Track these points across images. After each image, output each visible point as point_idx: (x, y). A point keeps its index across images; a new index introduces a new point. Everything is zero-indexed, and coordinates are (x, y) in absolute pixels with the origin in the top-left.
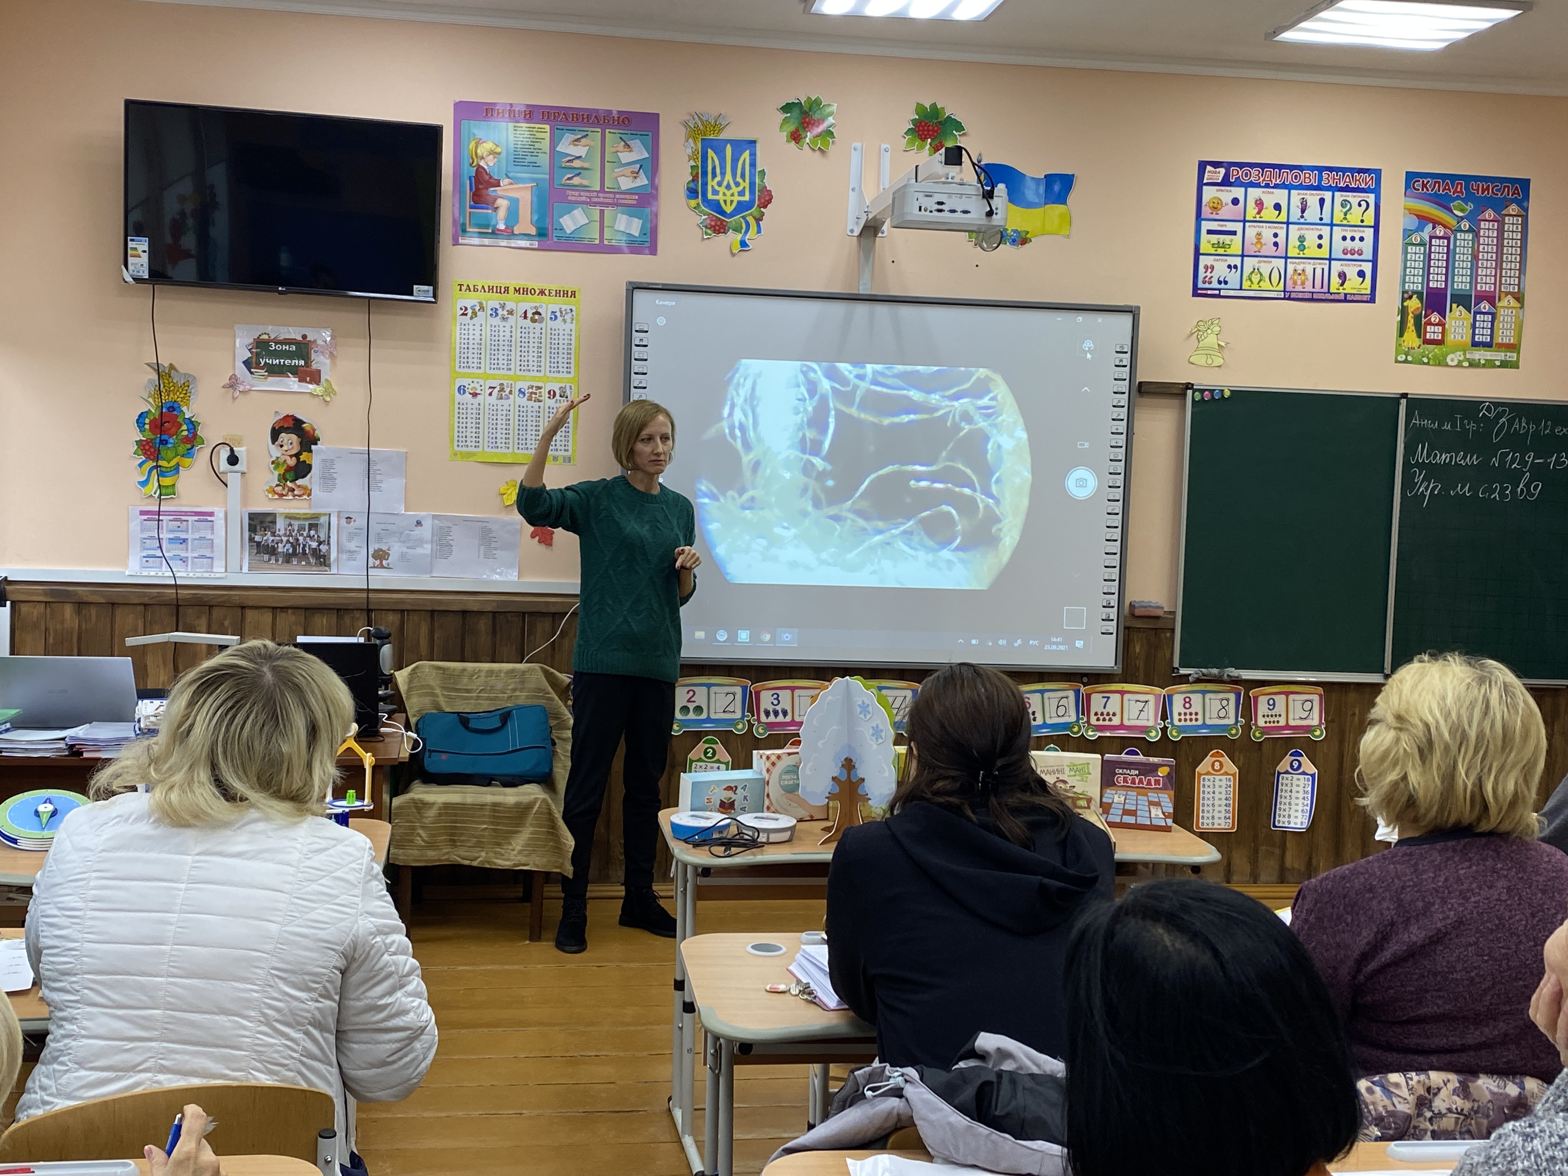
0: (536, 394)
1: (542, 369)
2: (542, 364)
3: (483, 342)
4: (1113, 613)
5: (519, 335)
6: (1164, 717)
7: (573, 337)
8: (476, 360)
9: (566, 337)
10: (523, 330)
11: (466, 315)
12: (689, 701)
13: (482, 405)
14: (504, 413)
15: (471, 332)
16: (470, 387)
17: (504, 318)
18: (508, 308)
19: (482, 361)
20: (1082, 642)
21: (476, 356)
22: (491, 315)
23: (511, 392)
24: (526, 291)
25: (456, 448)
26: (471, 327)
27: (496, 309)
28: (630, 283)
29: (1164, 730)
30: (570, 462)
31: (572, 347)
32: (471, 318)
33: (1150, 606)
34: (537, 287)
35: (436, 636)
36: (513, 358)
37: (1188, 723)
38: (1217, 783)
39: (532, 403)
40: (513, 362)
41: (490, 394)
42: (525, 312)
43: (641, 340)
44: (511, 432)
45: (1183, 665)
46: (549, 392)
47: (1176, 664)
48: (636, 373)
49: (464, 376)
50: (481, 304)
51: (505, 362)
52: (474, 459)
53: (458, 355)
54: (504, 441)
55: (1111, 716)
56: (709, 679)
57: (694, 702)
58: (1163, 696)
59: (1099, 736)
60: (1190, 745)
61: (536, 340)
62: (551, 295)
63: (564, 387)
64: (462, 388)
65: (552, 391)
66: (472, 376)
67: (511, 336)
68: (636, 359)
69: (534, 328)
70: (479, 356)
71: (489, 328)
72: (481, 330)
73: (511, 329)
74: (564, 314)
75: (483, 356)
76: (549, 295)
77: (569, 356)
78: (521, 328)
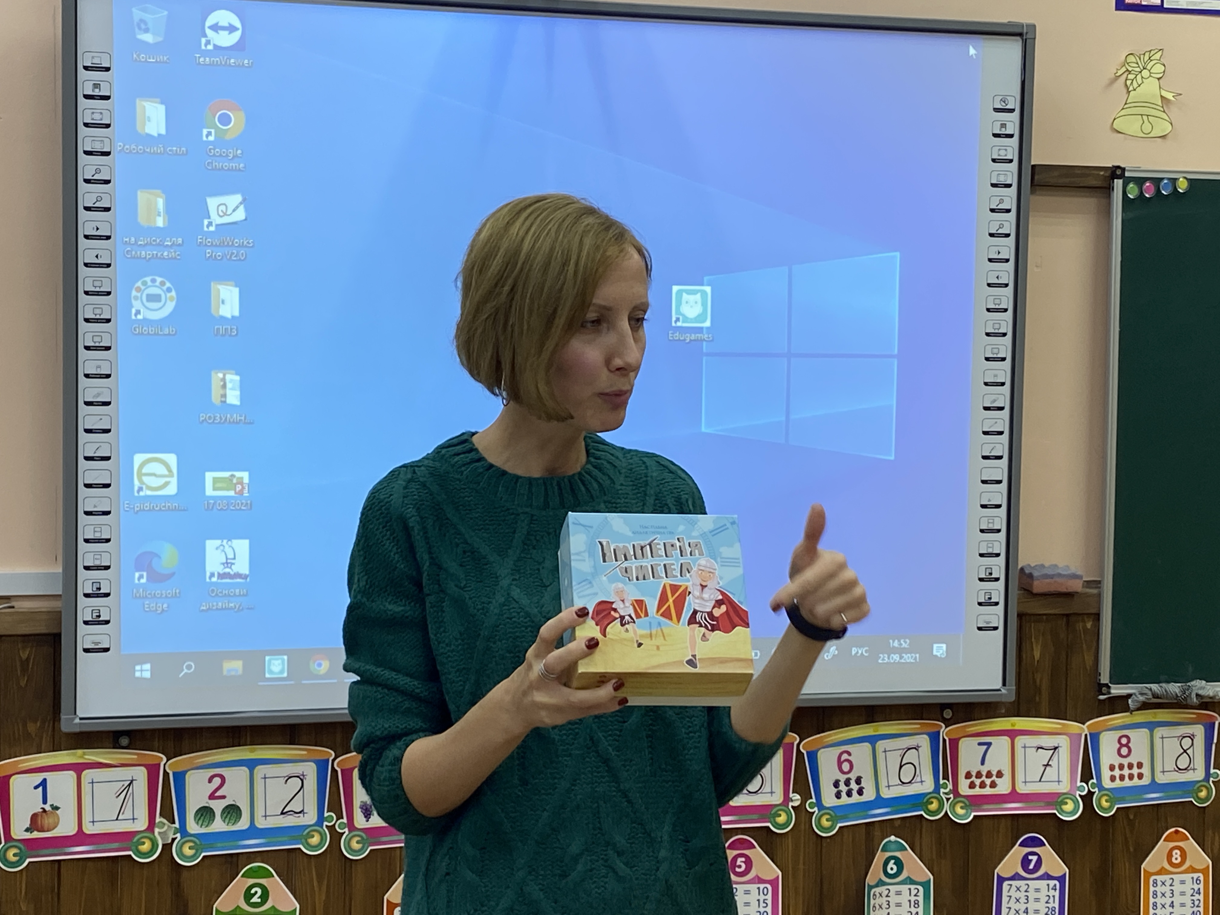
4: (997, 590)
6: (1086, 777)
12: (212, 797)
20: (944, 646)
29: (1087, 798)
33: (1060, 575)
37: (1127, 783)
38: (1177, 888)
43: (97, 86)
45: (1117, 678)
47: (1105, 679)
48: (87, 153)
55: (994, 778)
56: (252, 751)
57: (223, 797)
58: (1086, 735)
59: (975, 817)
60: (1131, 823)
68: (86, 125)
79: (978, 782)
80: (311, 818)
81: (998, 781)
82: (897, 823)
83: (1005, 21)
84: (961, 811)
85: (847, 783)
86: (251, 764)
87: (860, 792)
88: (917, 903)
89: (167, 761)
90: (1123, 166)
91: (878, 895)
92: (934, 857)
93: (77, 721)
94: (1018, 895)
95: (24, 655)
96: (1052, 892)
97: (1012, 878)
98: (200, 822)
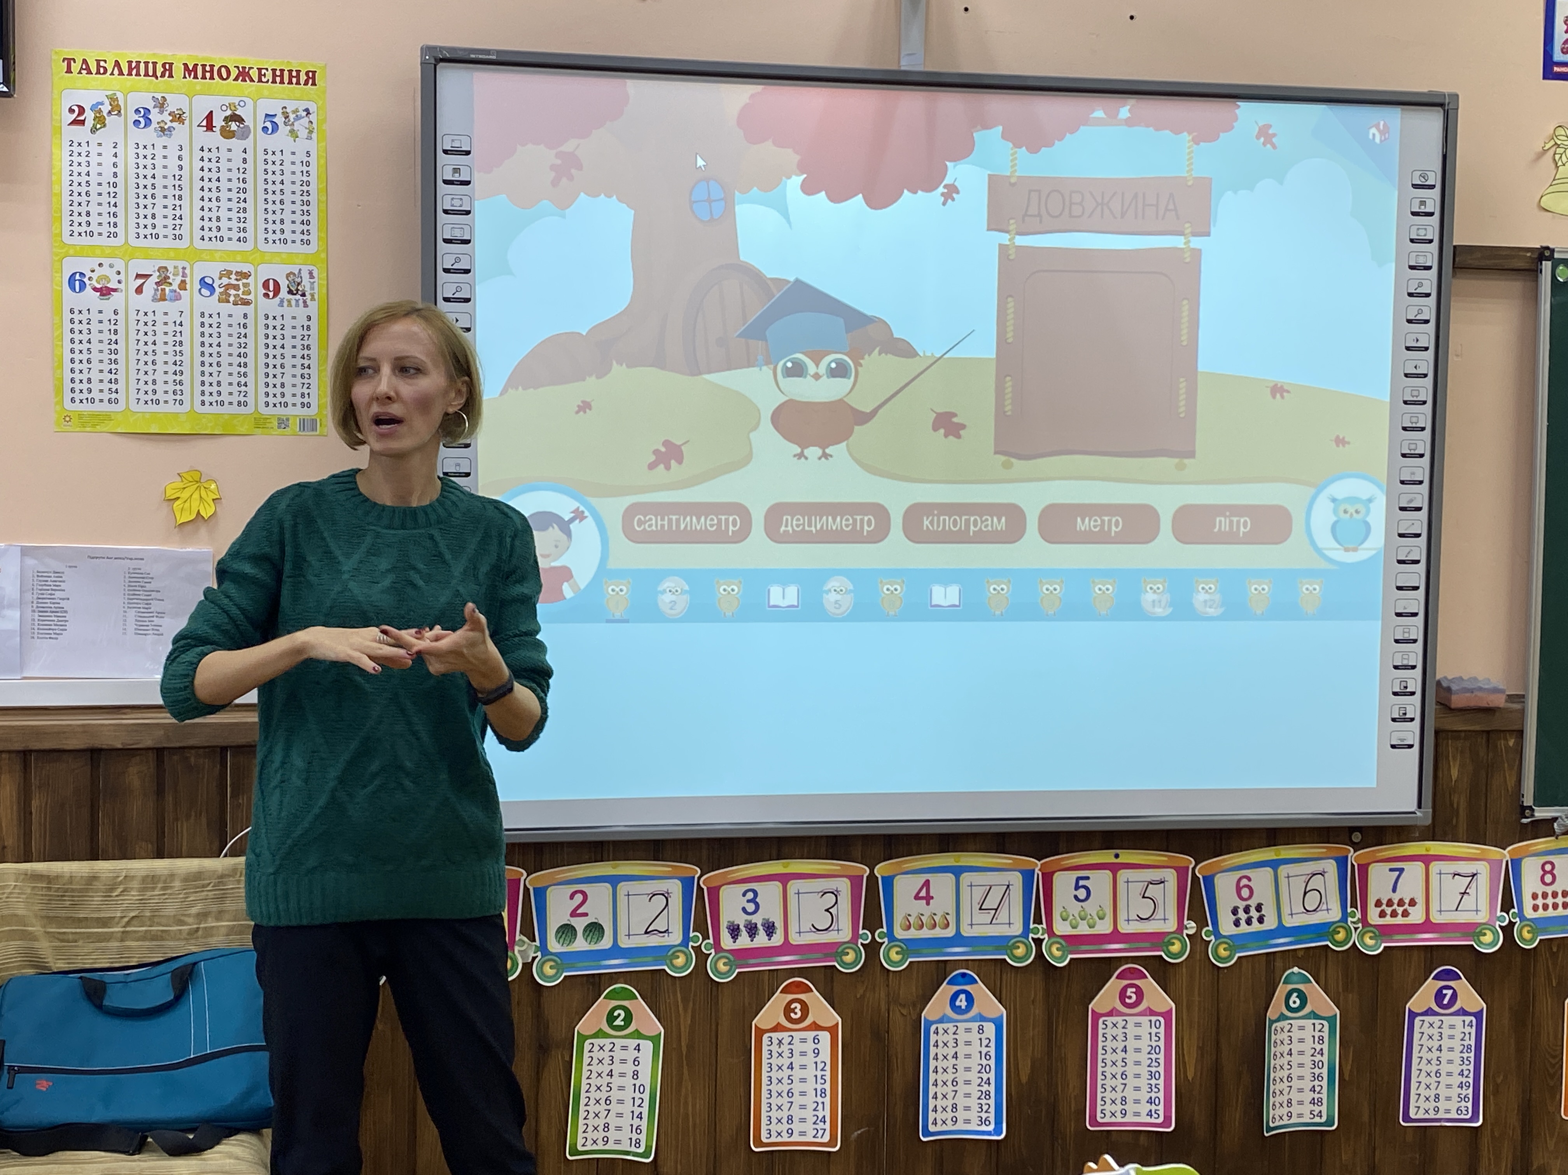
0: (236, 287)
1: (250, 235)
2: (250, 225)
3: (120, 180)
4: (1413, 705)
5: (198, 164)
6: (1507, 906)
7: (313, 169)
8: (105, 219)
9: (298, 168)
10: (206, 154)
11: (82, 122)
12: (574, 914)
13: (121, 312)
14: (170, 328)
15: (94, 159)
16: (94, 276)
17: (163, 130)
18: (172, 106)
19: (120, 220)
21: (105, 209)
22: (136, 123)
23: (183, 285)
24: (209, 72)
25: (68, 405)
26: (94, 149)
27: (147, 110)
28: (427, 50)
29: (1508, 930)
30: (314, 429)
31: (312, 188)
32: (94, 130)
33: (1480, 689)
34: (233, 61)
35: (35, 803)
36: (185, 212)
37: (1551, 912)
39: (228, 308)
40: (186, 222)
41: (139, 290)
42: (209, 118)
43: (456, 170)
44: (186, 369)
45: (1542, 800)
46: (266, 285)
47: (1528, 801)
48: (446, 241)
49: (81, 252)
50: (113, 99)
51: (169, 222)
52: (110, 427)
53: (66, 208)
54: (171, 387)
55: (1406, 906)
56: (617, 867)
57: (586, 915)
58: (1507, 862)
59: (1385, 947)
60: (1554, 955)
61: (234, 175)
62: (264, 79)
63: (296, 273)
64: (77, 277)
65: (271, 283)
66: (98, 252)
67: (181, 168)
68: (446, 212)
69: (230, 150)
70: (113, 210)
71: (132, 151)
72: (115, 155)
73: (180, 153)
74: (292, 120)
75: (120, 210)
76: (260, 81)
77: (305, 208)
78: (202, 150)
79: (1389, 911)
80: (676, 938)
81: (1411, 910)
82: (1300, 954)
83: (1424, 89)
84: (1369, 941)
85: (1247, 910)
86: (614, 881)
87: (1261, 920)
88: (1321, 1039)
89: (528, 876)
90: (1551, 246)
91: (1279, 1030)
92: (1341, 990)
94: (1431, 1031)
96: (1467, 1029)
97: (1425, 1013)
98: (561, 941)
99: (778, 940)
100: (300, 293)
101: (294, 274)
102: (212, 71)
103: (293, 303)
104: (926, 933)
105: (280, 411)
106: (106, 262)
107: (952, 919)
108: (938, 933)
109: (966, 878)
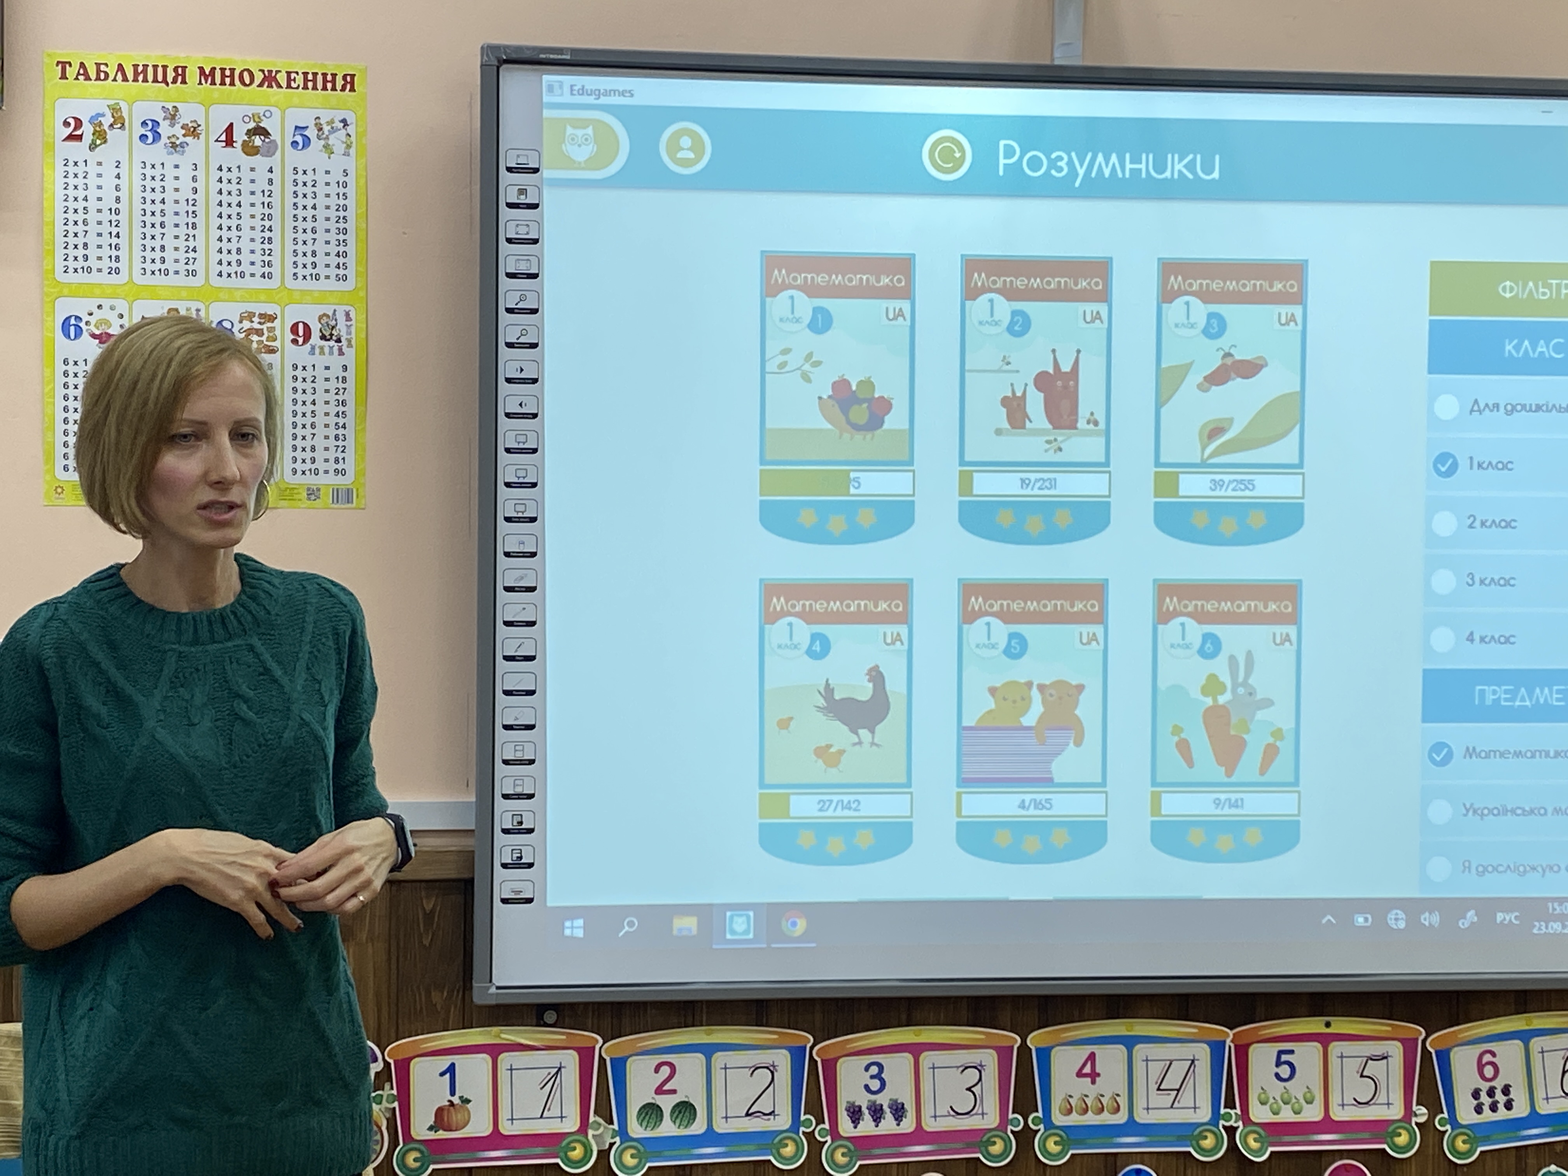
0: (259, 333)
1: (276, 270)
2: (276, 259)
3: (123, 206)
5: (215, 186)
7: (351, 191)
8: (106, 252)
9: (333, 190)
10: (225, 175)
11: (79, 138)
12: (659, 1091)
15: (92, 181)
16: (93, 320)
17: (174, 146)
18: (185, 118)
19: (123, 253)
21: (105, 240)
22: (143, 137)
24: (228, 77)
25: (60, 473)
26: (93, 169)
27: (156, 123)
28: (488, 50)
30: (349, 500)
31: (350, 214)
32: (93, 147)
34: (257, 63)
36: (200, 244)
40: (200, 255)
42: (230, 130)
43: (522, 192)
46: (294, 329)
48: (510, 276)
49: (77, 292)
50: (115, 110)
51: (182, 255)
53: (60, 240)
56: (709, 1033)
57: (674, 1092)
61: (258, 199)
62: (293, 85)
63: (330, 314)
64: (73, 321)
65: (301, 326)
66: (97, 291)
67: (195, 191)
68: (509, 241)
69: (252, 170)
70: (114, 241)
71: (137, 170)
72: (118, 177)
73: (195, 173)
74: (326, 133)
75: (123, 242)
76: (289, 86)
77: (341, 237)
78: (220, 169)
80: (783, 1121)
82: (1561, 1149)
85: (1491, 1093)
87: (1509, 1106)
89: (604, 1043)
93: (493, 990)
95: (428, 906)
98: (644, 1124)
99: (908, 1125)
100: (334, 338)
101: (328, 316)
102: (232, 76)
103: (327, 350)
104: (1091, 1119)
105: (311, 480)
106: (106, 303)
107: (1123, 1101)
108: (1106, 1118)
109: (1140, 1050)
